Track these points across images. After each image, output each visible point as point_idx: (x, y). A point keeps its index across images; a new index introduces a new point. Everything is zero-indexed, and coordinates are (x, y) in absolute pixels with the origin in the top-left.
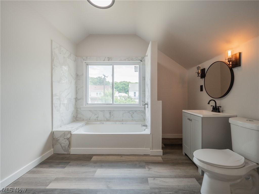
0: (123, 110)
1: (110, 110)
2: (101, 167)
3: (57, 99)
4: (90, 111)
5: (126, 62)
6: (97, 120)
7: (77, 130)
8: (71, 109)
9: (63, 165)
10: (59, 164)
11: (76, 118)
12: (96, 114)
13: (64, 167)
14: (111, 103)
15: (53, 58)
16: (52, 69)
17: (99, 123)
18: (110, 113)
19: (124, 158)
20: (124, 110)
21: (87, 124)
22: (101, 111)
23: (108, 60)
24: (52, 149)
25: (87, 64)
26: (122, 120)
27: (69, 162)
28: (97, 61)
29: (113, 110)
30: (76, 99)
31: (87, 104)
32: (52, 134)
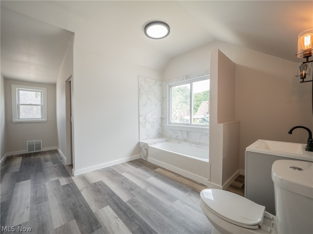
0: (200, 132)
1: (188, 131)
2: (156, 176)
3: (143, 118)
4: (171, 129)
5: (204, 77)
6: (176, 138)
7: (154, 144)
8: (157, 126)
9: (137, 166)
10: (136, 165)
11: (161, 135)
12: (176, 133)
13: (137, 167)
14: (189, 123)
15: (139, 89)
16: (139, 97)
17: (176, 142)
18: (188, 133)
19: (179, 179)
20: (202, 132)
21: (167, 141)
22: (180, 131)
23: (187, 79)
24: (139, 155)
25: (170, 87)
26: (200, 143)
27: (142, 166)
28: (177, 81)
29: (191, 131)
30: (162, 119)
31: (170, 123)
32: (139, 143)
